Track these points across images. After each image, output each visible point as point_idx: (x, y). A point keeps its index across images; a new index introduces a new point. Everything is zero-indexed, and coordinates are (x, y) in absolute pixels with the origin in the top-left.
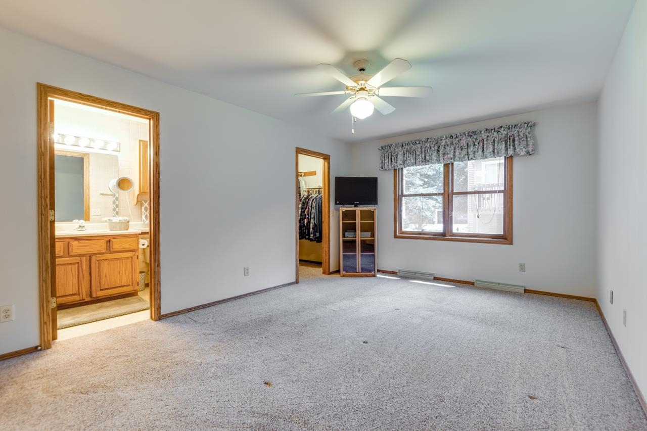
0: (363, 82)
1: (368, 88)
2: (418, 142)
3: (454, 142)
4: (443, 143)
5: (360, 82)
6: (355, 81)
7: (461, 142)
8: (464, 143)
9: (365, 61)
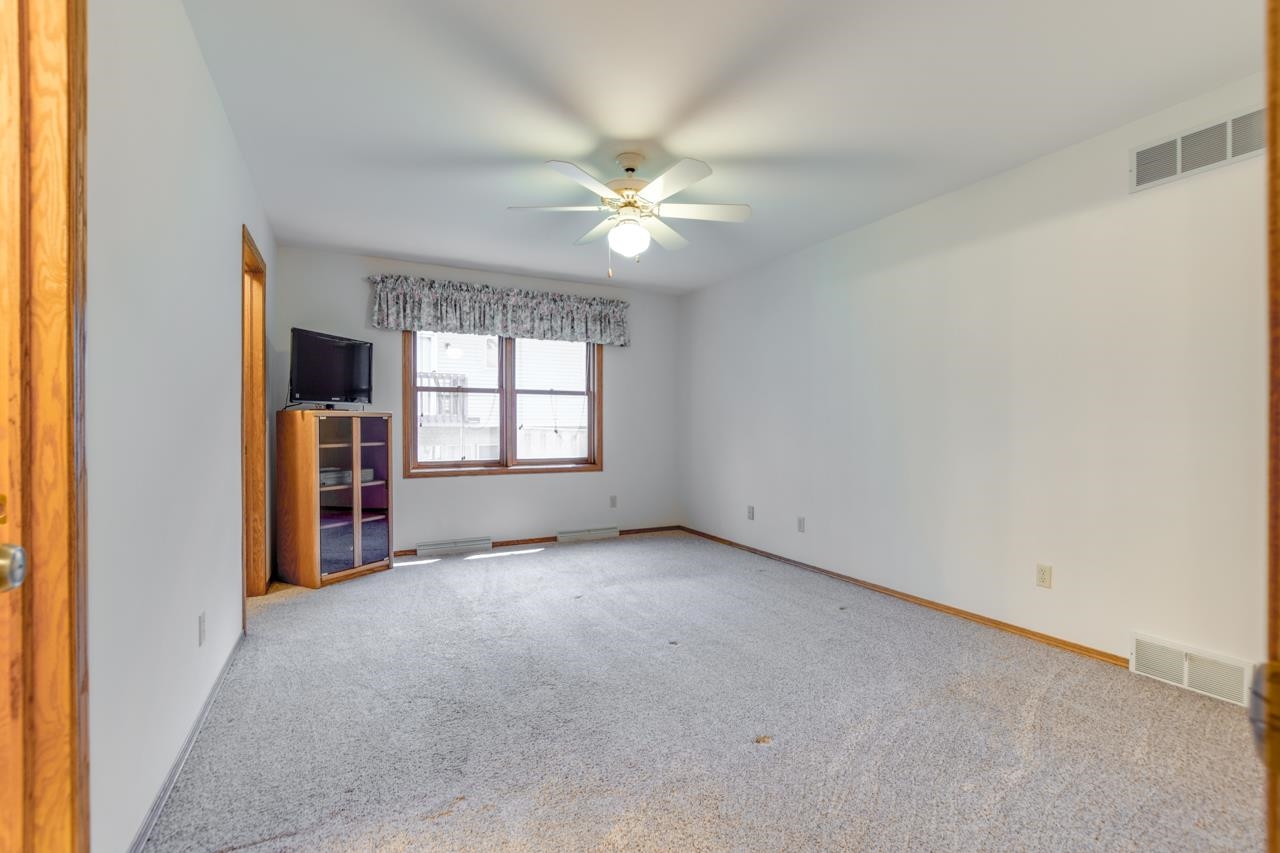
0: (630, 193)
1: (639, 204)
2: (465, 288)
3: (530, 305)
4: (512, 301)
5: (626, 193)
6: (617, 191)
7: (541, 306)
8: (545, 308)
9: (636, 155)
